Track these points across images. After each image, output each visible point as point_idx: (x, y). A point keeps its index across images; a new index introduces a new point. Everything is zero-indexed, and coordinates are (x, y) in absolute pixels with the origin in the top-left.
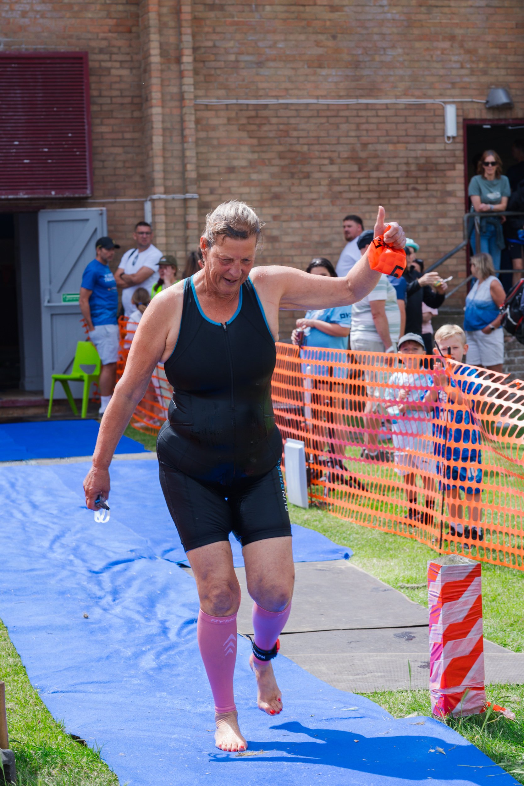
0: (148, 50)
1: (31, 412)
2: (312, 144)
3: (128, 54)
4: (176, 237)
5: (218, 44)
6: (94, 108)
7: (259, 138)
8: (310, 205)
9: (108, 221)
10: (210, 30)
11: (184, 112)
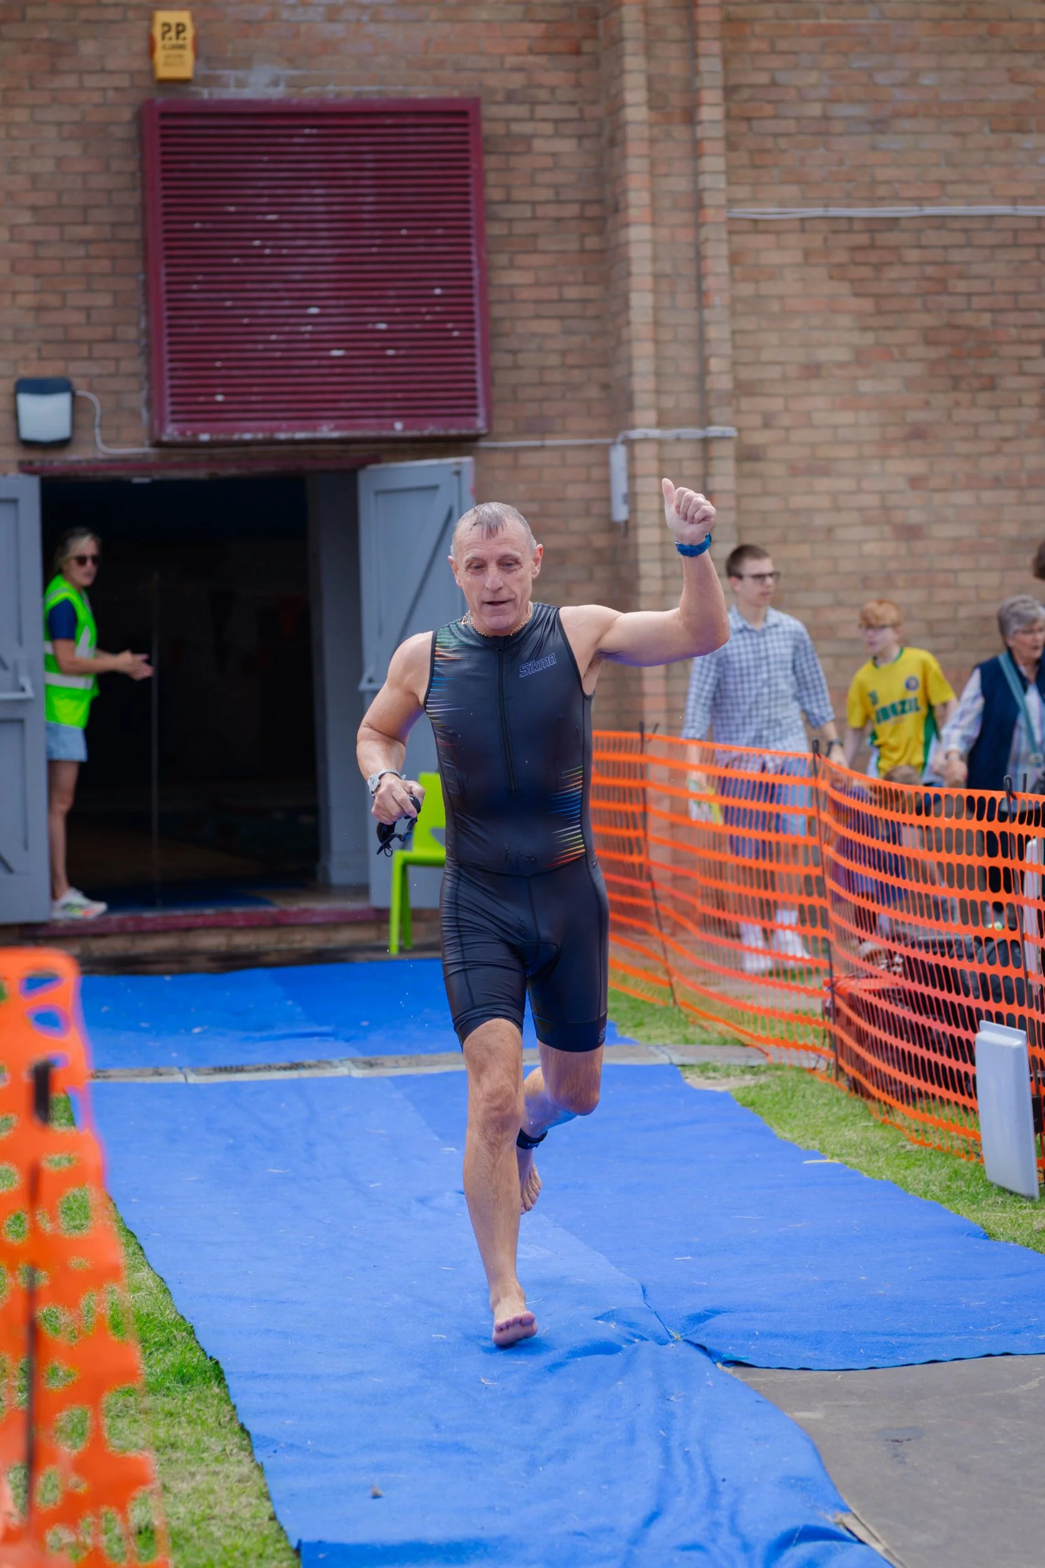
0: (620, 92)
1: (344, 937)
2: (1002, 311)
3: (573, 103)
5: (781, 77)
6: (495, 229)
7: (877, 297)
8: (998, 452)
10: (764, 46)
11: (703, 236)
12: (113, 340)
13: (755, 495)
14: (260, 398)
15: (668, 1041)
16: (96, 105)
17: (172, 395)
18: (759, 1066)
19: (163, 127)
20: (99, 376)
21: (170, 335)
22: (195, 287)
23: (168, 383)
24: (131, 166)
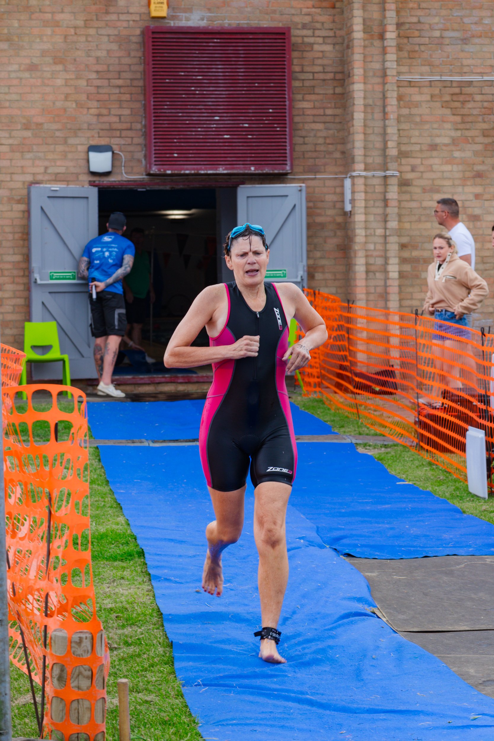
0: (352, 25)
3: (332, 29)
4: (375, 214)
5: (422, 20)
6: (296, 84)
7: (463, 115)
9: (306, 198)
10: (415, 6)
11: (386, 89)
12: (131, 129)
13: (407, 201)
14: (193, 155)
15: (352, 434)
16: (124, 28)
17: (155, 154)
18: (388, 445)
19: (153, 38)
20: (124, 145)
21: (155, 128)
22: (166, 107)
23: (154, 148)
24: (140, 54)
